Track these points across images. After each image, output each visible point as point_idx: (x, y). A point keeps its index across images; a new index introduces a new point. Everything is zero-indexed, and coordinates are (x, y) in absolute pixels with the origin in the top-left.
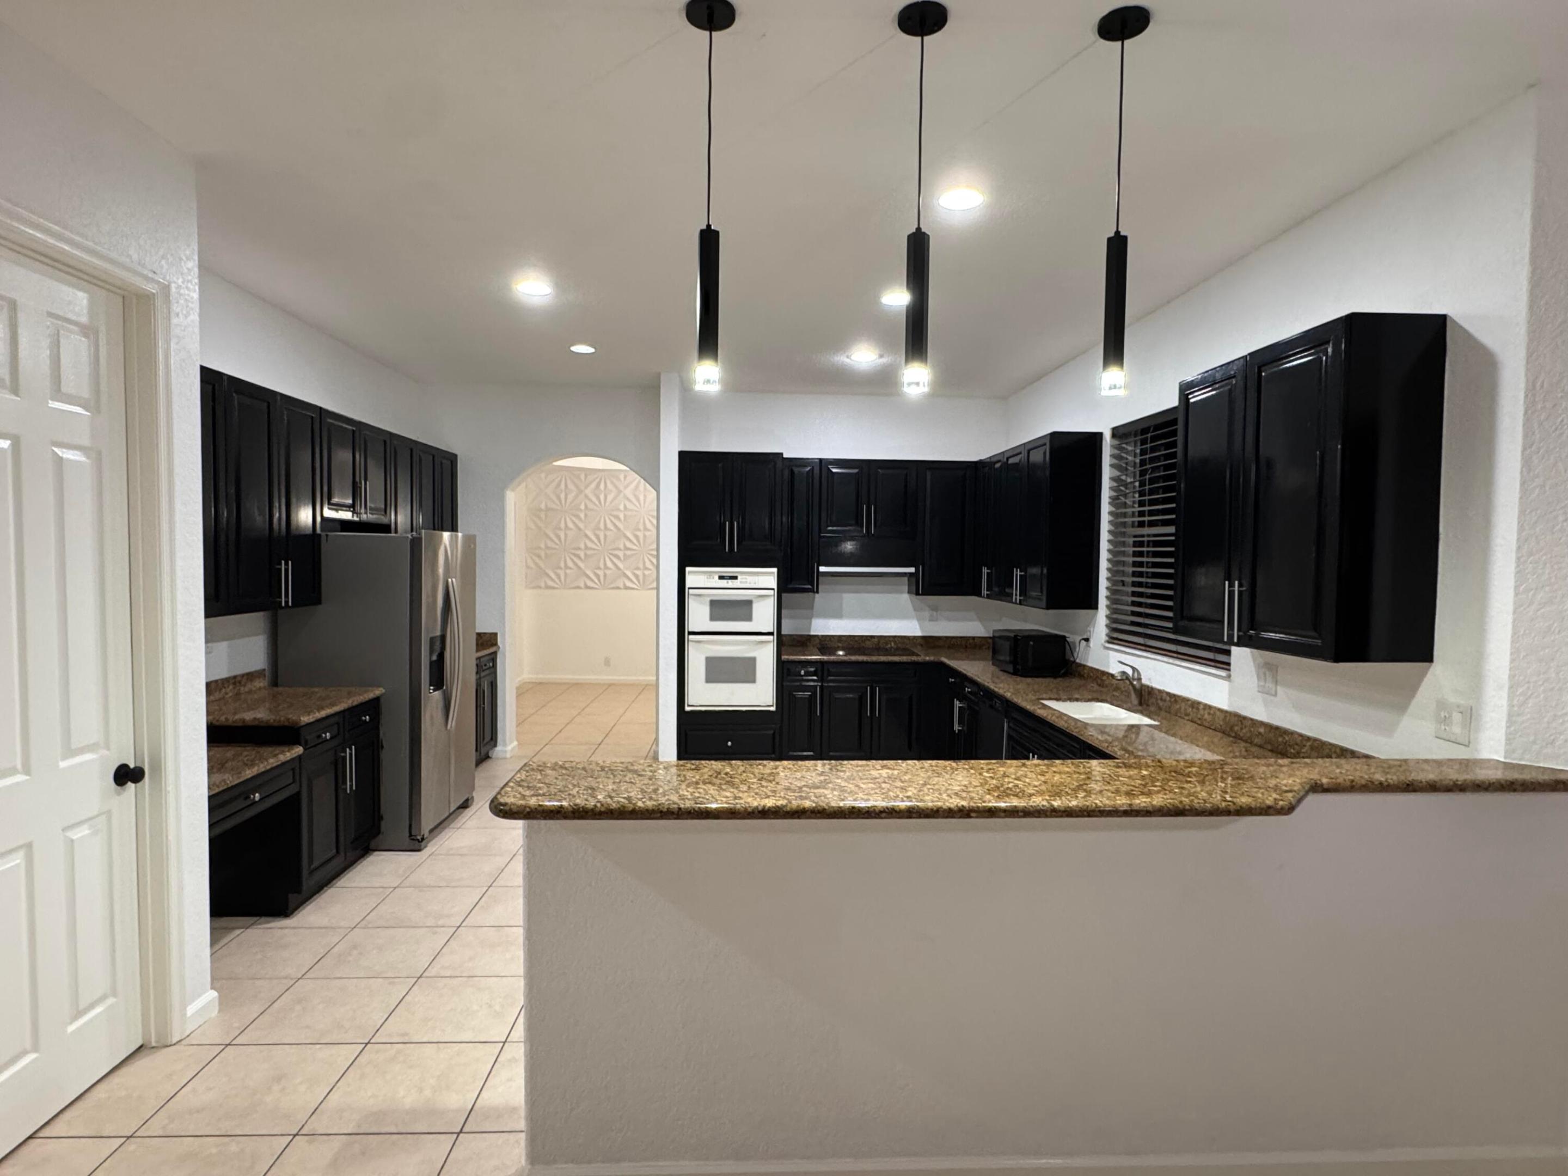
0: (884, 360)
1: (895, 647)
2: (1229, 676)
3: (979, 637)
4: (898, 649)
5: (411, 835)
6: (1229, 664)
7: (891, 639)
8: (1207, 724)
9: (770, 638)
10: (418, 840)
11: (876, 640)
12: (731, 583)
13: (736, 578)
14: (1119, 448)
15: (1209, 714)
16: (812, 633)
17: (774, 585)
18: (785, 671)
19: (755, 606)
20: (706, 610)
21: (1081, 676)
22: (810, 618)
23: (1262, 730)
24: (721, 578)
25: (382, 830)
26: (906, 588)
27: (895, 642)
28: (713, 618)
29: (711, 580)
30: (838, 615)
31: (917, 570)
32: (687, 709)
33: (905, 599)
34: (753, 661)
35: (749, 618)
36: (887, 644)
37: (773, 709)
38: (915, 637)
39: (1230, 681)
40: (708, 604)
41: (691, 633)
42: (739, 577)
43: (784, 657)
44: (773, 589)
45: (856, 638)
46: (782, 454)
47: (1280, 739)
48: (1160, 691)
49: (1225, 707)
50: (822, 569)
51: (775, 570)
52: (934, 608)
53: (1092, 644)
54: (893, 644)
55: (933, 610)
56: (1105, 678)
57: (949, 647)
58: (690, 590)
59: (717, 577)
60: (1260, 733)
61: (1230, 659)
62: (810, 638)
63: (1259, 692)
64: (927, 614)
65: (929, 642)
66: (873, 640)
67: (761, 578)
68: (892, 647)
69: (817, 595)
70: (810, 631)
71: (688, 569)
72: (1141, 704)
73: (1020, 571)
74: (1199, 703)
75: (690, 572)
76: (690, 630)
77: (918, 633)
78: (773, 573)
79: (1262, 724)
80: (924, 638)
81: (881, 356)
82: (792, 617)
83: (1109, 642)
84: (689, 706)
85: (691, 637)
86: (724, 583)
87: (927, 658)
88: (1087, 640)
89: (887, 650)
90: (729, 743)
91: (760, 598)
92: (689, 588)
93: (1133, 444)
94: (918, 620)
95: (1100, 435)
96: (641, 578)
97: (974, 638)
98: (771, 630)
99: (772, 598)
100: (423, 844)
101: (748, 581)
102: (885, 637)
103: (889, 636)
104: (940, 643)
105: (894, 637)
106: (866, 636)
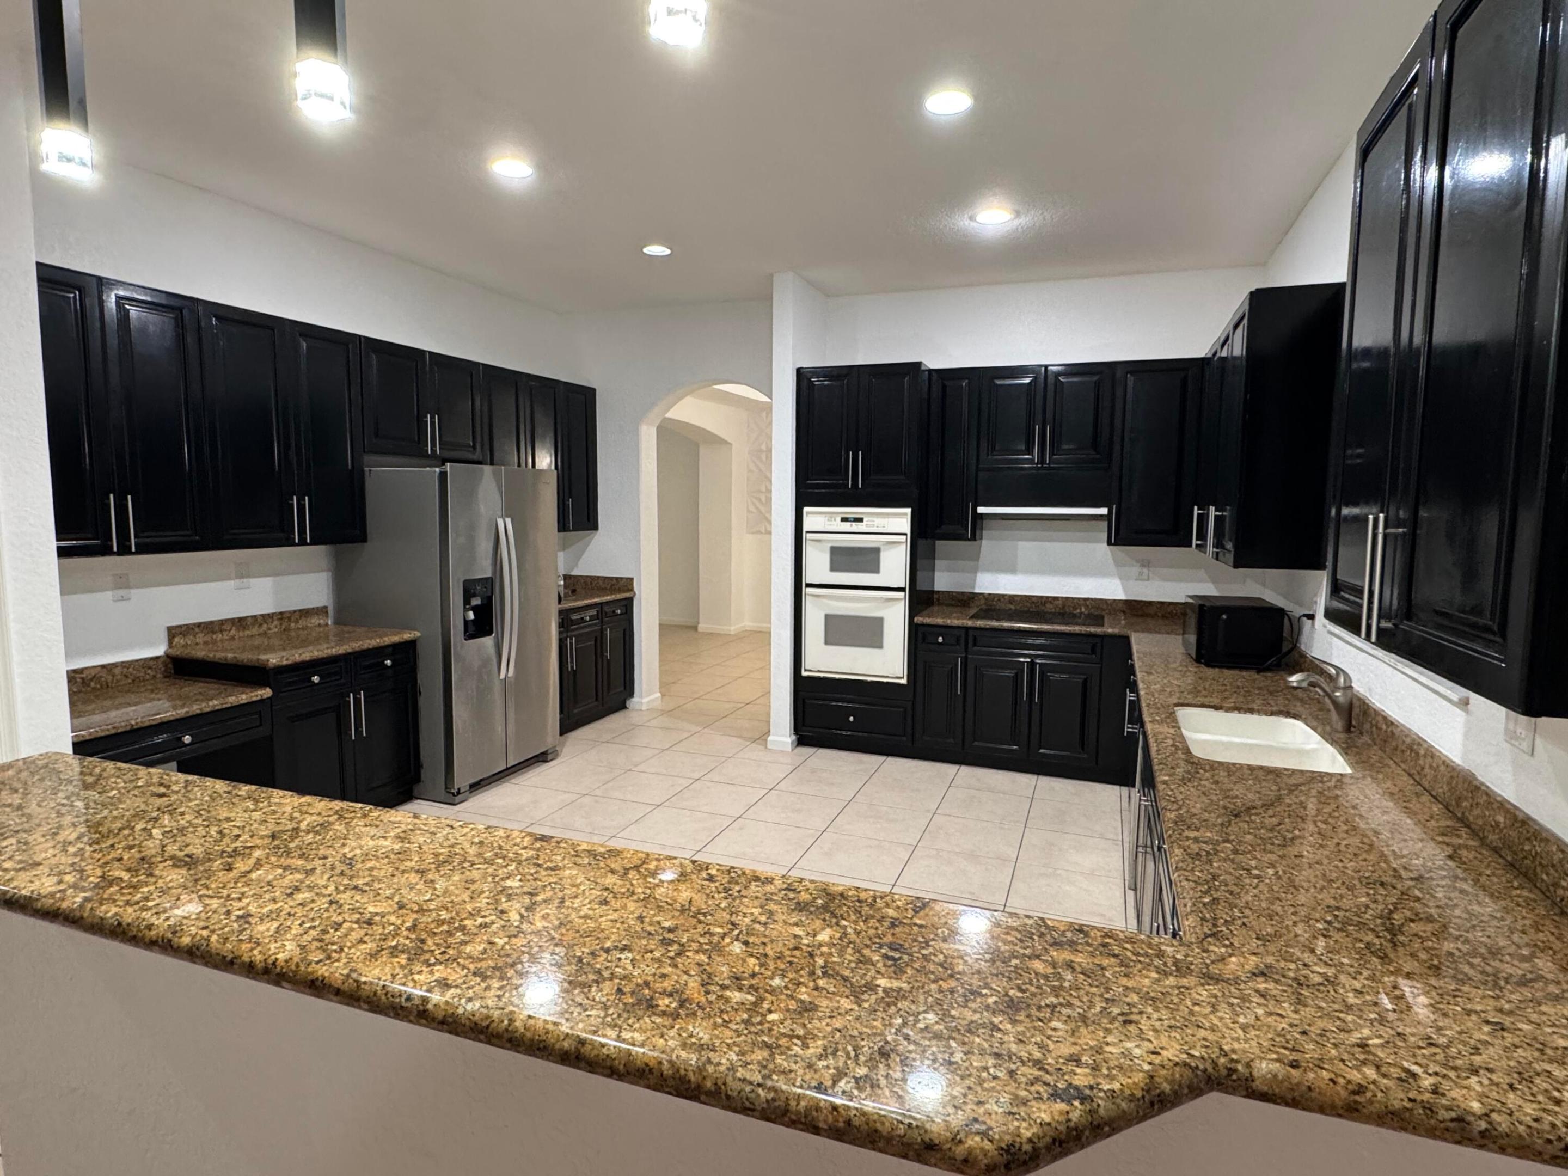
0: (1025, 220)
1: (1086, 612)
4: (1089, 616)
5: (446, 788)
7: (1082, 602)
8: (1427, 785)
9: (901, 594)
10: (453, 794)
11: (1060, 602)
12: (855, 527)
13: (860, 520)
16: (977, 591)
17: (907, 528)
18: (920, 635)
19: (883, 555)
20: (826, 558)
22: (975, 571)
24: (844, 520)
25: (423, 776)
26: (1103, 536)
27: (1087, 606)
28: (834, 568)
29: (833, 522)
30: (1011, 569)
31: (1110, 512)
32: (804, 674)
33: (1101, 550)
34: (879, 622)
35: (876, 570)
36: (1075, 608)
37: (904, 681)
38: (1115, 601)
39: (1467, 712)
40: (828, 550)
41: (808, 585)
42: (865, 520)
43: (920, 620)
44: (906, 534)
45: (1034, 599)
46: (919, 364)
49: (1456, 757)
50: (981, 510)
51: (908, 511)
52: (1145, 564)
53: (1313, 622)
54: (1083, 610)
55: (1143, 566)
57: (1164, 617)
58: (808, 535)
59: (839, 519)
62: (973, 596)
63: (1505, 740)
64: (1135, 570)
65: (1134, 608)
66: (1056, 602)
67: (892, 520)
68: (1081, 613)
69: (981, 544)
70: (974, 588)
71: (806, 509)
75: (808, 513)
76: (808, 582)
77: (1121, 596)
78: (906, 514)
80: (1126, 602)
82: (949, 570)
84: (805, 670)
85: (809, 590)
86: (847, 527)
87: (1110, 630)
88: (1311, 617)
89: (1074, 616)
90: (851, 719)
91: (891, 546)
92: (807, 532)
94: (1121, 579)
98: (903, 586)
99: (906, 544)
101: (876, 524)
102: (1073, 599)
103: (1079, 599)
104: (1152, 610)
105: (1086, 600)
106: (1048, 597)
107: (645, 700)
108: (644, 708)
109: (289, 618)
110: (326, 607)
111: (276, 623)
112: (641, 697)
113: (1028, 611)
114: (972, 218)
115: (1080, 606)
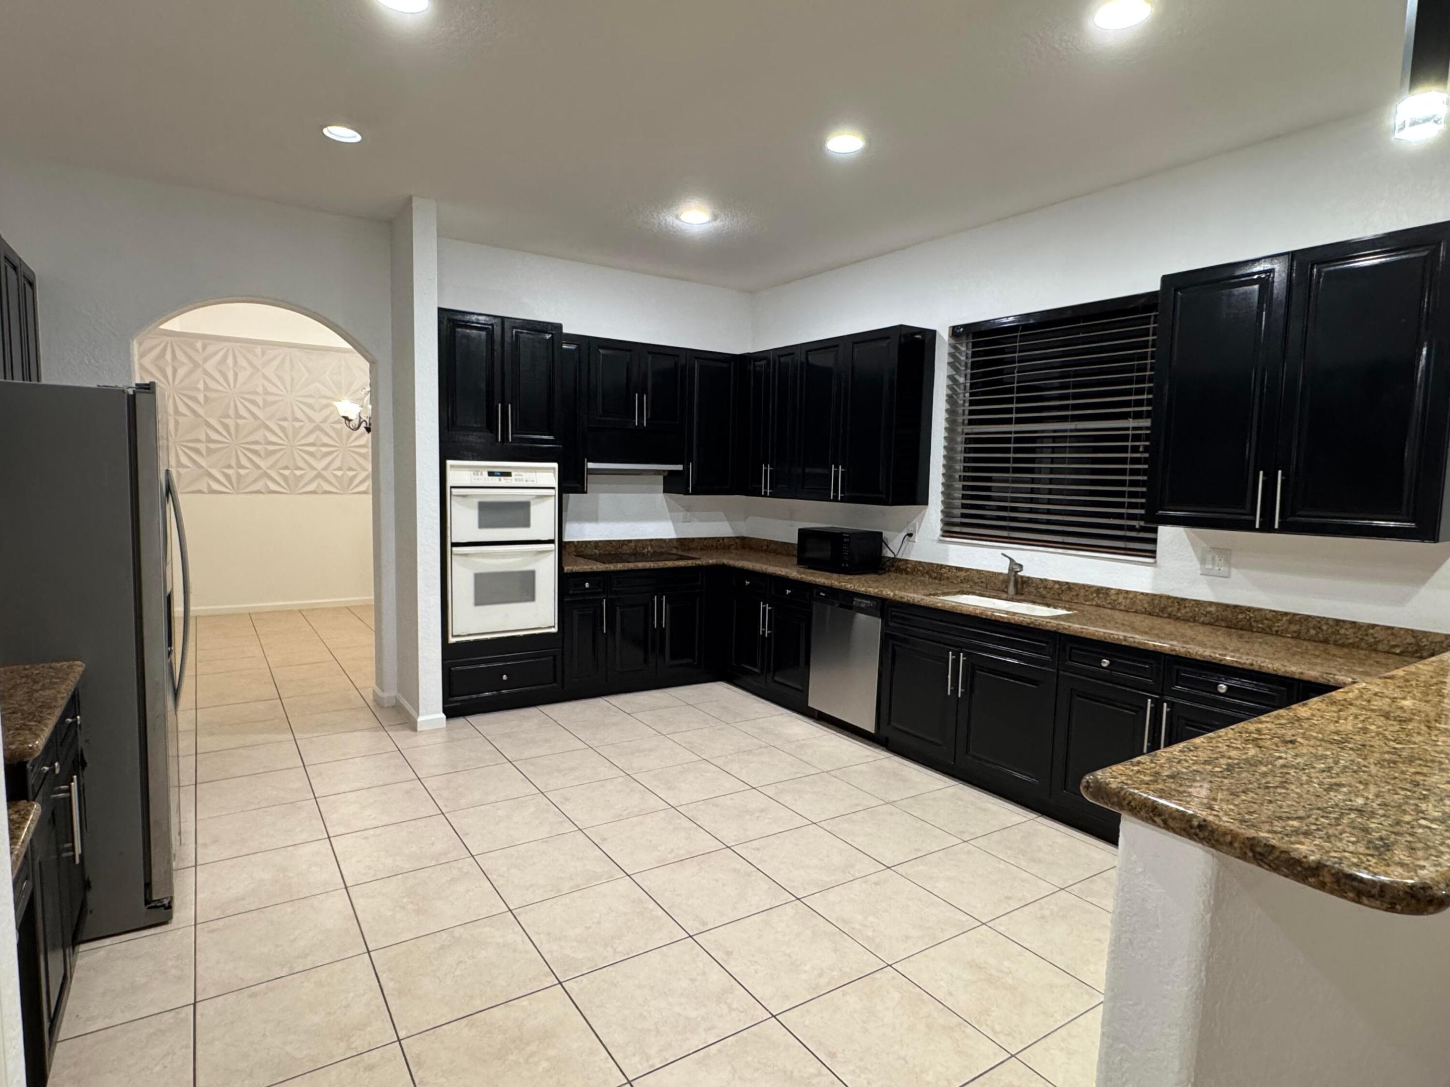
1: (652, 551)
2: (1156, 562)
3: (728, 538)
4: (654, 553)
5: (147, 905)
6: (1154, 552)
7: (648, 543)
8: (1122, 608)
9: (551, 546)
10: (165, 906)
11: (633, 544)
12: (504, 481)
13: (508, 474)
15: (1126, 598)
17: (555, 484)
18: (565, 584)
19: (533, 509)
20: (473, 515)
21: (899, 570)
23: (1213, 609)
24: (491, 474)
26: (661, 487)
27: (652, 546)
28: (483, 524)
29: (480, 477)
30: (593, 517)
31: (686, 469)
32: (452, 640)
33: (660, 498)
34: (531, 574)
35: (527, 524)
36: (644, 549)
37: (555, 630)
38: (670, 540)
39: (1156, 566)
40: (476, 506)
41: (455, 545)
42: (513, 474)
43: (567, 569)
44: (553, 488)
45: (614, 543)
46: (561, 326)
47: (1240, 616)
49: (1148, 590)
50: (591, 465)
51: (555, 465)
52: (688, 509)
53: (917, 538)
54: (650, 549)
55: (687, 510)
56: (943, 571)
57: (701, 549)
58: (453, 490)
59: (486, 474)
60: (1209, 612)
61: (1156, 547)
63: (1201, 574)
64: (681, 514)
65: (684, 545)
66: (630, 544)
67: (539, 474)
68: (648, 552)
69: (583, 496)
71: (449, 463)
72: (1017, 593)
73: (842, 468)
74: (1108, 589)
75: (452, 466)
76: (454, 541)
77: (673, 535)
78: (554, 469)
79: (1211, 604)
80: (678, 540)
81: (715, 219)
83: (943, 536)
84: (453, 636)
85: (456, 550)
86: (494, 481)
88: (910, 535)
89: (643, 554)
90: (505, 677)
91: (540, 500)
92: (452, 487)
93: (964, 345)
94: (673, 522)
97: (723, 538)
98: (552, 538)
99: (553, 498)
100: (172, 910)
101: (524, 478)
102: (642, 540)
103: (646, 540)
104: (694, 545)
105: (651, 540)
106: (624, 541)
113: (610, 554)
114: (677, 216)
115: (647, 545)
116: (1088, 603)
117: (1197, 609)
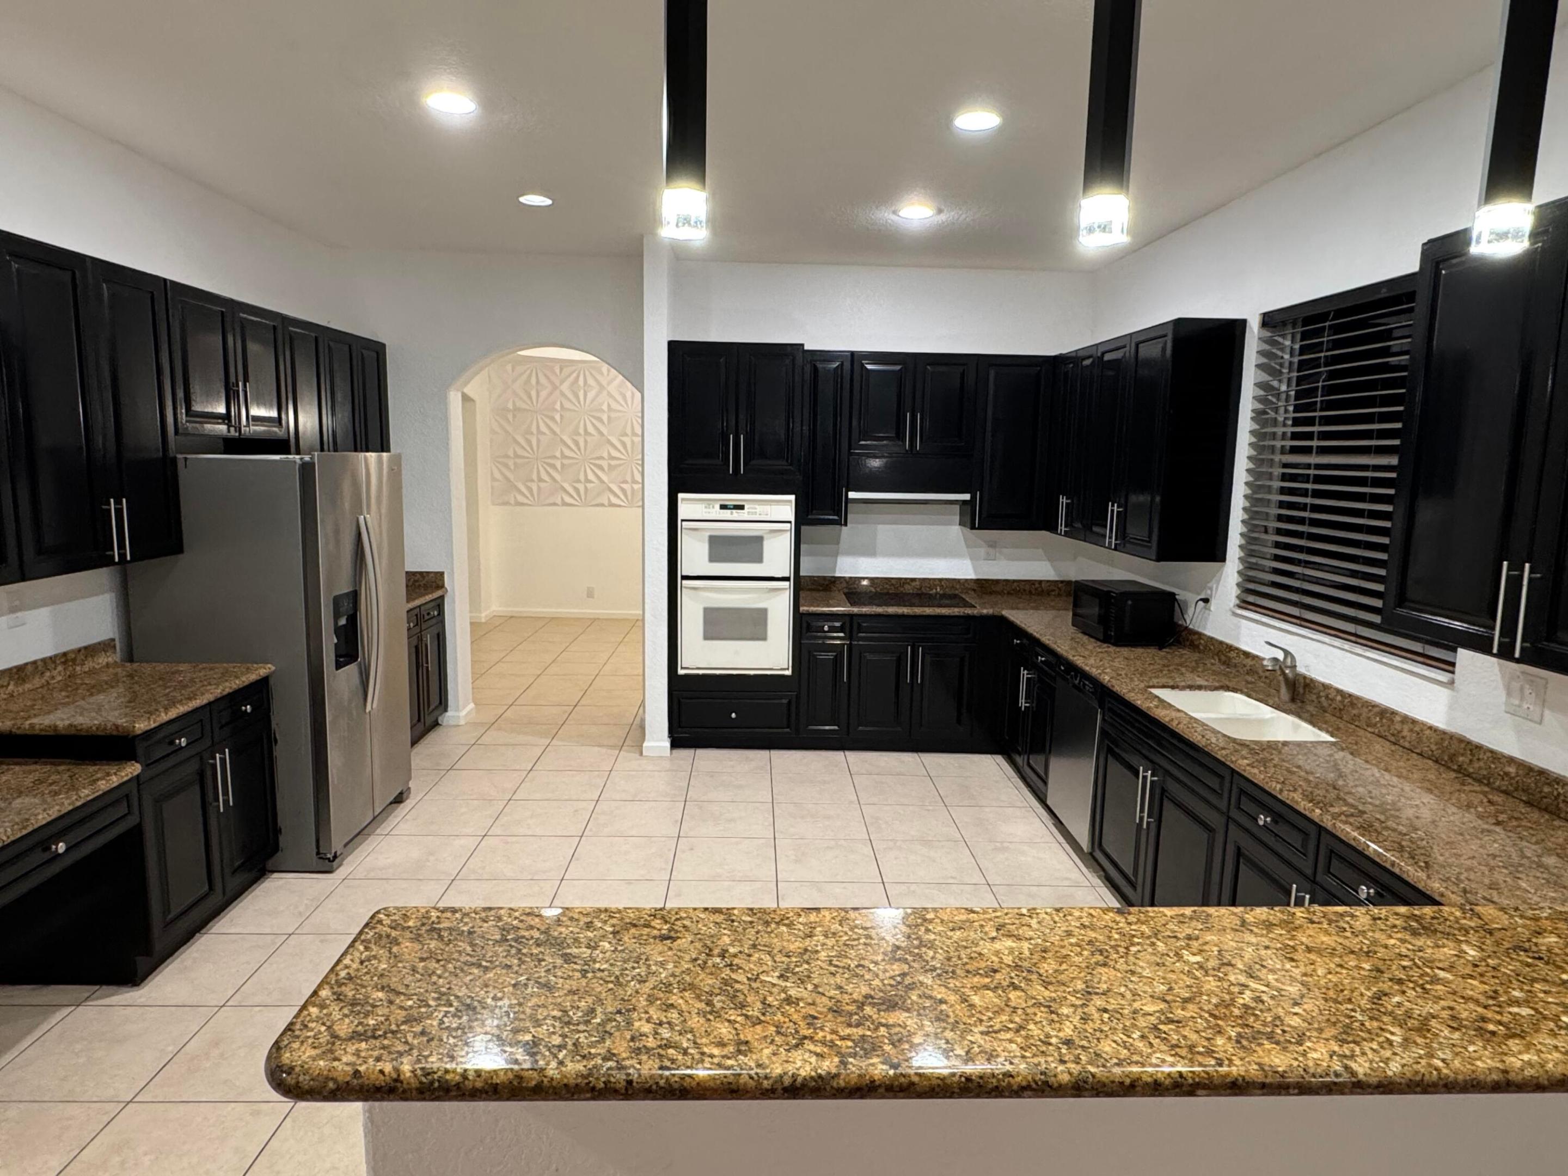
0: (943, 217)
1: (942, 592)
2: (1452, 682)
3: (1048, 581)
4: (944, 596)
5: (318, 853)
6: (1453, 664)
7: (937, 582)
8: (1407, 745)
9: (786, 584)
10: (329, 859)
11: (918, 583)
12: (736, 515)
13: (741, 507)
14: (1271, 342)
15: (1411, 730)
16: (837, 575)
17: (792, 518)
18: (804, 625)
19: (766, 544)
20: (704, 548)
21: (1194, 647)
22: (836, 555)
23: (1512, 770)
24: (723, 507)
25: (281, 845)
26: (957, 518)
27: (942, 586)
28: (713, 558)
29: (711, 510)
30: (870, 551)
31: (973, 497)
32: (681, 672)
33: (955, 532)
34: (763, 613)
35: (759, 559)
36: (931, 589)
37: (789, 673)
38: (966, 580)
39: (1453, 690)
40: (707, 539)
41: (685, 578)
42: (746, 507)
43: (803, 609)
44: (790, 522)
45: (893, 582)
46: (802, 345)
47: (1546, 789)
48: (1326, 687)
49: (1441, 724)
50: (852, 495)
51: (792, 497)
52: (992, 545)
53: (1213, 605)
54: (940, 590)
55: (991, 547)
56: (1233, 654)
57: (1009, 593)
58: (684, 523)
59: (718, 507)
60: (1507, 774)
61: (1455, 658)
62: (834, 581)
63: (1507, 712)
64: (982, 551)
65: (984, 587)
66: (913, 584)
67: (775, 508)
68: (938, 595)
69: (844, 528)
70: (835, 571)
71: (681, 496)
72: (1293, 700)
73: (1118, 507)
74: (1394, 713)
75: (683, 499)
76: (684, 573)
77: (972, 576)
78: (790, 501)
79: (1511, 760)
80: (978, 581)
81: (940, 211)
82: (811, 554)
83: (1240, 607)
84: (682, 668)
85: (685, 582)
86: (727, 514)
87: (985, 611)
88: (1206, 601)
89: (930, 597)
90: (733, 715)
91: (772, 535)
92: (682, 520)
93: (1289, 337)
94: (971, 559)
95: (1243, 323)
96: (629, 493)
97: (1040, 582)
98: (787, 575)
99: (789, 533)
100: (335, 864)
101: (758, 511)
102: (929, 580)
103: (934, 580)
104: (999, 588)
105: (941, 580)
106: (906, 579)
107: (463, 713)
108: (462, 722)
109: (74, 660)
110: (113, 640)
111: (60, 668)
112: (457, 709)
113: (888, 594)
114: (895, 212)
115: (936, 586)
116: (1369, 729)
117: (1493, 766)
